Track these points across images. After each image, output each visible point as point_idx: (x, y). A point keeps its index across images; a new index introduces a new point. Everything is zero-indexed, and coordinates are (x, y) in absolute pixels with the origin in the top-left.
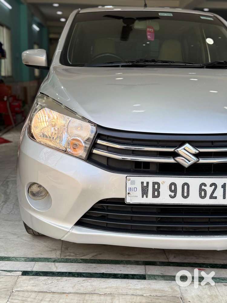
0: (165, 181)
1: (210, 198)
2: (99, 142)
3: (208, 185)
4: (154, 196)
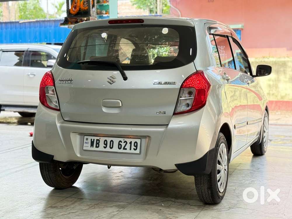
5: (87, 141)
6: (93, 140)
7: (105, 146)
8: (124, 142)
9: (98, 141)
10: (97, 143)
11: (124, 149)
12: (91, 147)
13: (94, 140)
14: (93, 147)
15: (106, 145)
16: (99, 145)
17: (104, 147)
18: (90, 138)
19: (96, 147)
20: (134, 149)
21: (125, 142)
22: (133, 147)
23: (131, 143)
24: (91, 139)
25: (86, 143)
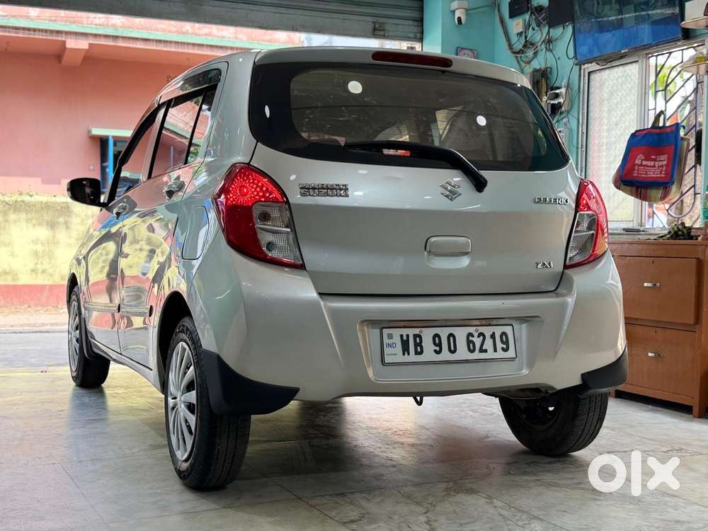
5: (390, 341)
6: (405, 338)
7: (438, 349)
8: (479, 337)
9: (418, 339)
10: (416, 345)
11: (482, 350)
12: (404, 354)
13: (408, 336)
14: (409, 354)
15: (440, 345)
16: (422, 347)
17: (435, 351)
18: (397, 333)
19: (416, 354)
20: (503, 349)
21: (481, 334)
22: (499, 345)
23: (493, 336)
24: (402, 336)
25: (389, 345)
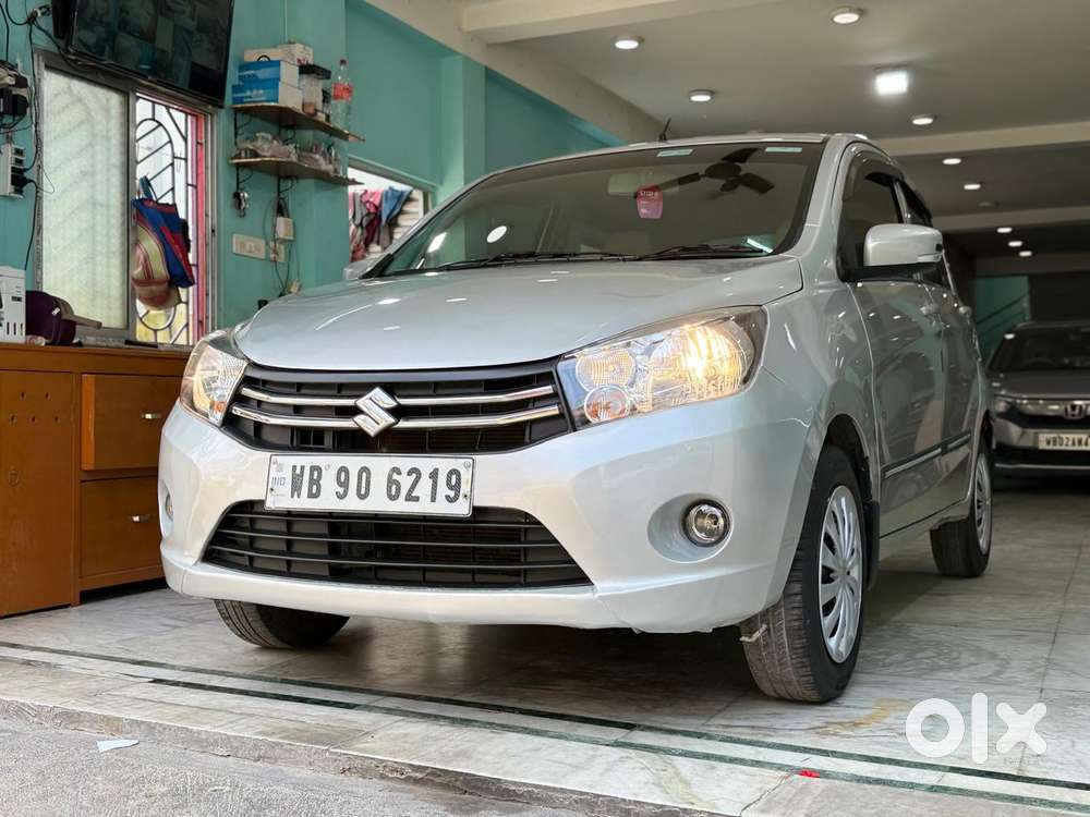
0: (330, 463)
1: (406, 500)
2: (246, 391)
3: (405, 472)
4: (311, 495)
